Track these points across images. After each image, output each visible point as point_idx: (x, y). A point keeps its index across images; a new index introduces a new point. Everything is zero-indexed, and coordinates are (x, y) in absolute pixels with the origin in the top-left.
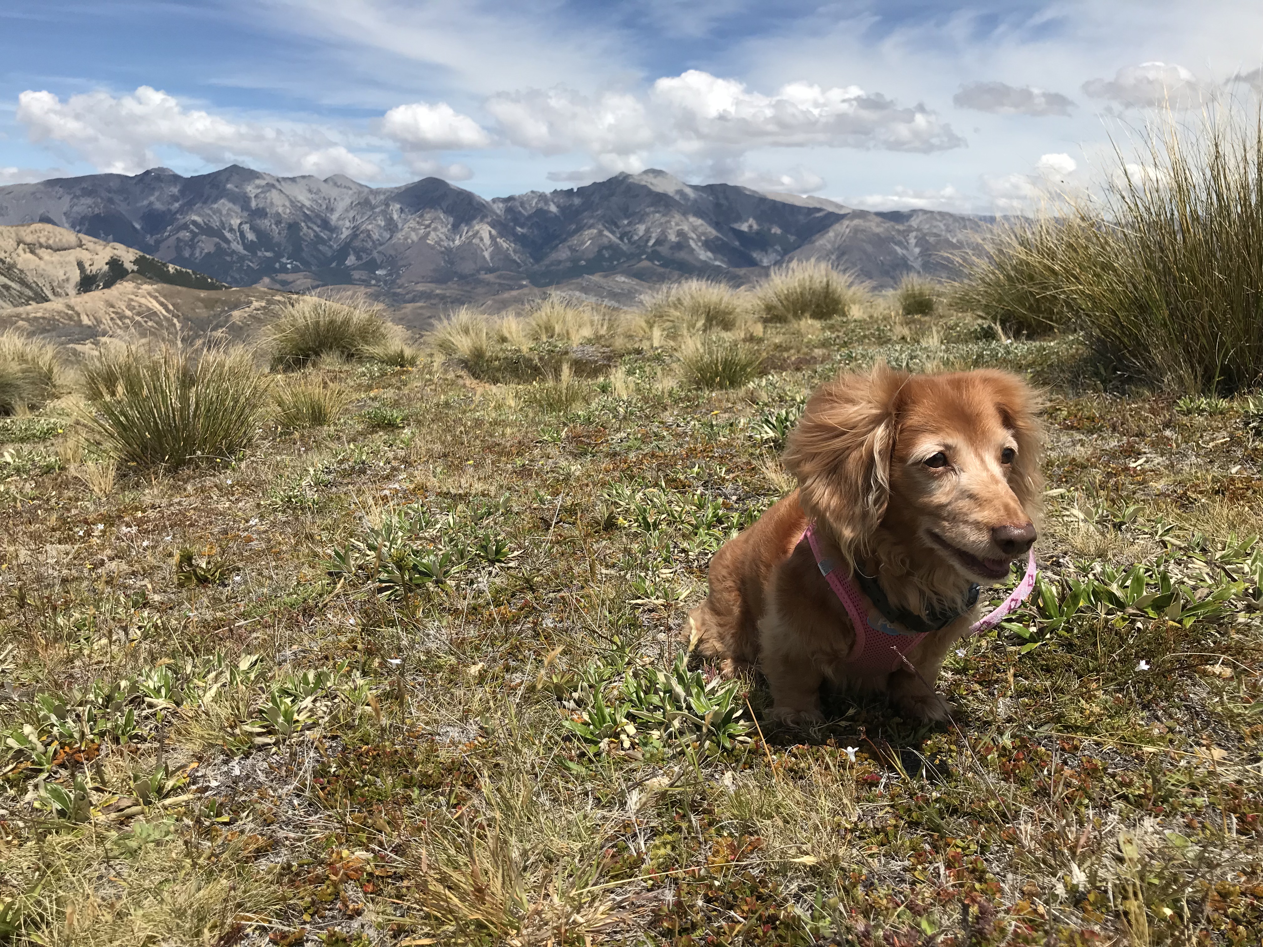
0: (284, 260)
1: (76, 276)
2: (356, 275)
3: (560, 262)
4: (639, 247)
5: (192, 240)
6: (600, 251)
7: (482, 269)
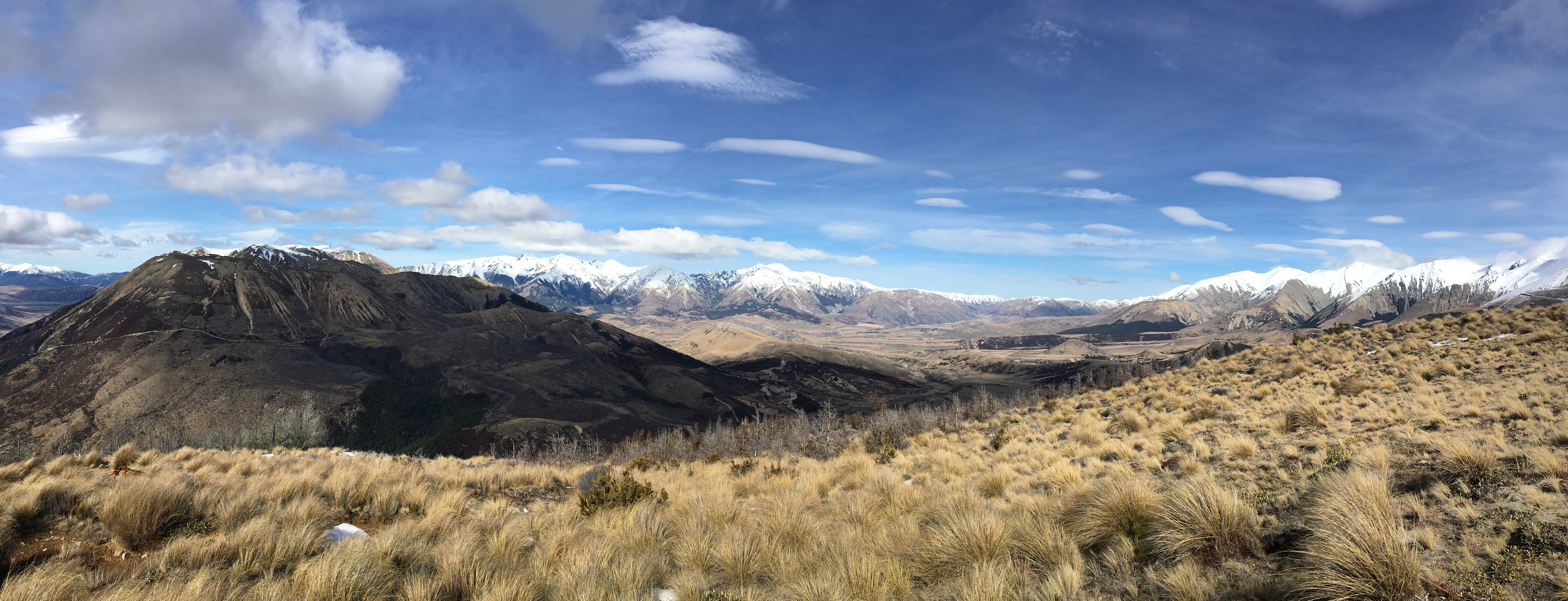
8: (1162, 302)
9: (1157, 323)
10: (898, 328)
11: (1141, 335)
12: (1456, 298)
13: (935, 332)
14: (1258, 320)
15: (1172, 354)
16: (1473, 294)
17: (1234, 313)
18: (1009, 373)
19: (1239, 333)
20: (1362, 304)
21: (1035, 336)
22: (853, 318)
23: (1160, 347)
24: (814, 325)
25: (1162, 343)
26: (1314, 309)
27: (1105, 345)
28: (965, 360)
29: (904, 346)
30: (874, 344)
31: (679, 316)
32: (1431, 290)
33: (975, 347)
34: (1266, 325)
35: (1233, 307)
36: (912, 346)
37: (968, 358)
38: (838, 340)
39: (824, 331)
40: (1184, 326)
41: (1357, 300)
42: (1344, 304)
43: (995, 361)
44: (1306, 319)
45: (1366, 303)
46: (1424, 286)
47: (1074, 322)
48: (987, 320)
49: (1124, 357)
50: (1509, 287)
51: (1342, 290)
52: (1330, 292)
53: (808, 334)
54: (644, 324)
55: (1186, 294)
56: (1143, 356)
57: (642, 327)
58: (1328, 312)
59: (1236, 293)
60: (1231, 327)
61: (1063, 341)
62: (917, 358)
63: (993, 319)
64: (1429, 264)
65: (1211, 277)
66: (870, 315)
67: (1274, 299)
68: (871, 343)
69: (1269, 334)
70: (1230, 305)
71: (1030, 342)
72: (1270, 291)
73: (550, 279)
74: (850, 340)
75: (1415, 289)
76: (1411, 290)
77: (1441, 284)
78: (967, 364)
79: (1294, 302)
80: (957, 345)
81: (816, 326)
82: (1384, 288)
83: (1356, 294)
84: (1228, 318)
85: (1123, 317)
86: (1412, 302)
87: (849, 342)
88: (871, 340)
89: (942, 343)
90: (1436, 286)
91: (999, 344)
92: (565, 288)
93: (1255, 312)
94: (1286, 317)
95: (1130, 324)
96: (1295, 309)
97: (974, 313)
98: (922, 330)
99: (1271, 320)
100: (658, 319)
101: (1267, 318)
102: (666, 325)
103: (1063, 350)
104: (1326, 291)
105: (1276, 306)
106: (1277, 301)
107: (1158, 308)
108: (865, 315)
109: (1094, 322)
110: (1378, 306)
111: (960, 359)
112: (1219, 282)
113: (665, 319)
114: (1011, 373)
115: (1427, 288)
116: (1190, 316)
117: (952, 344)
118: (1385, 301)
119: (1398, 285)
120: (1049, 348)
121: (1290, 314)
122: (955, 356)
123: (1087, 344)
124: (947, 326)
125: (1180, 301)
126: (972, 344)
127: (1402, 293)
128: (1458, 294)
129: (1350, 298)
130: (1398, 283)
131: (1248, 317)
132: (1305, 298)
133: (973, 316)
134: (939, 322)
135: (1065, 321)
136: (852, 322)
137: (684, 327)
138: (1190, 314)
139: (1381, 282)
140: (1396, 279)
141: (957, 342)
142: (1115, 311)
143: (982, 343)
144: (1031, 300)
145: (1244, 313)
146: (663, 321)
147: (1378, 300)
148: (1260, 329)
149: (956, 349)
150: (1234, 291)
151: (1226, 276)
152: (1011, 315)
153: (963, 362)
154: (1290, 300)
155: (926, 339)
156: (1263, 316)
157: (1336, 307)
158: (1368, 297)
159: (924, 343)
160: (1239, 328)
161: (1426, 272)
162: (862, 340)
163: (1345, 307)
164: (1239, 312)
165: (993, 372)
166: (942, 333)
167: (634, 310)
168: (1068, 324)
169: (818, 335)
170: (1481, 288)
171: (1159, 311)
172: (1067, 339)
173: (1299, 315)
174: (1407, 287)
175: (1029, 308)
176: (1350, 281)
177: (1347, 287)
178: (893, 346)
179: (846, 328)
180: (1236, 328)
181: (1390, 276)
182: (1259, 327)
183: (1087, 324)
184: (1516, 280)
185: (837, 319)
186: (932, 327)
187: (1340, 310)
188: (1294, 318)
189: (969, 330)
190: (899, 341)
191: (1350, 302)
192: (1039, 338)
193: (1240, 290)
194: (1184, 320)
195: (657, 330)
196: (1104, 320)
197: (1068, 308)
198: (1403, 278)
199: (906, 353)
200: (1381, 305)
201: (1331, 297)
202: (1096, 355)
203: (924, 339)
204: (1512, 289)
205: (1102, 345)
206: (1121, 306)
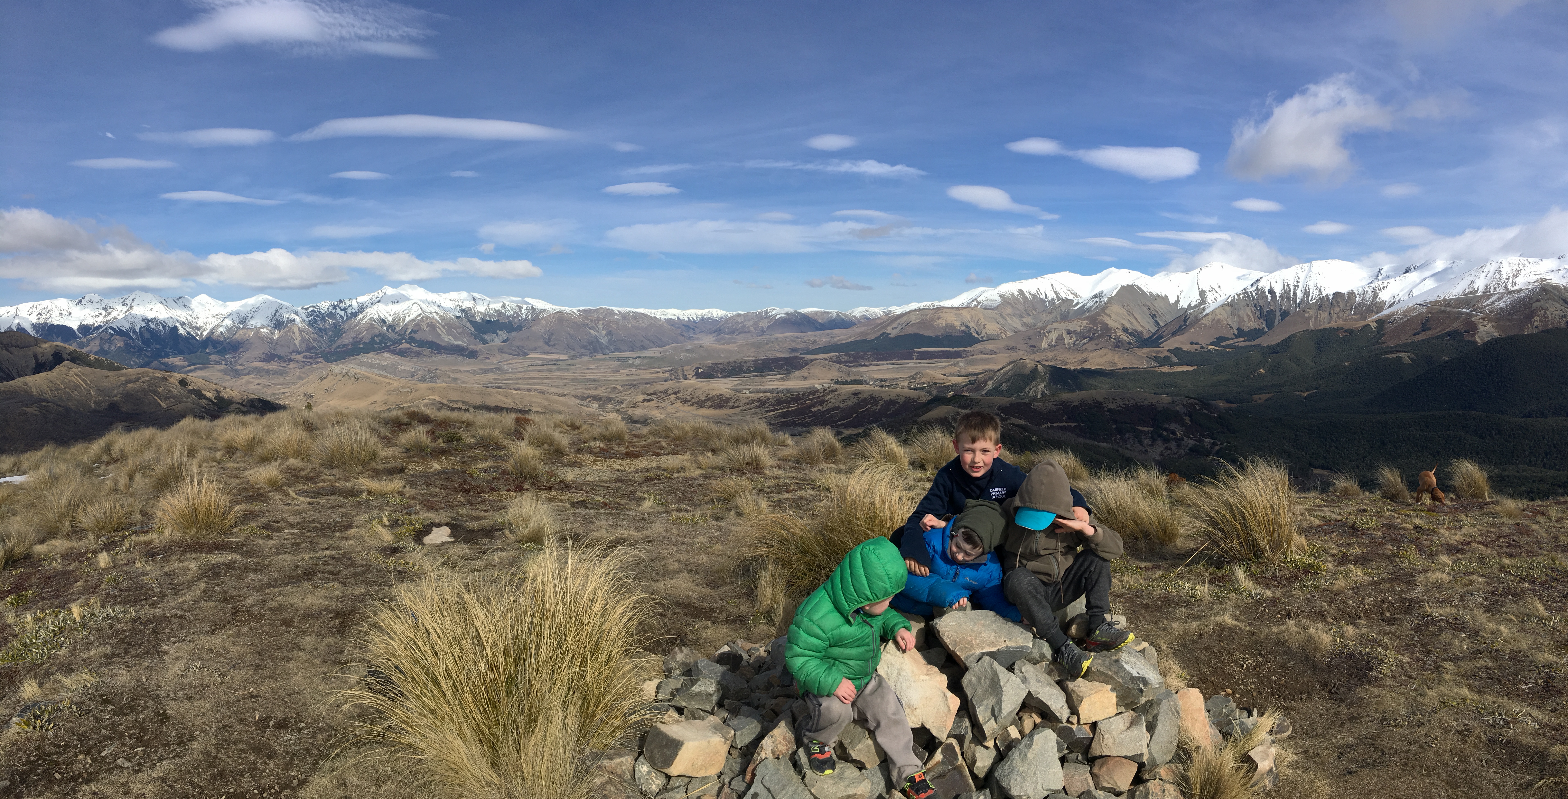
0: (168, 350)
1: (33, 363)
2: (212, 357)
3: (344, 346)
4: (400, 335)
5: (110, 339)
6: (372, 338)
7: (293, 352)
8: (945, 310)
9: (937, 337)
10: (586, 358)
11: (915, 352)
12: (1338, 309)
13: (638, 362)
14: (1081, 335)
15: (959, 376)
16: (1359, 303)
17: (1048, 327)
18: (732, 407)
19: (1055, 352)
20: (1219, 316)
21: (772, 359)
22: (523, 347)
23: (941, 368)
24: (468, 360)
25: (945, 363)
26: (1157, 323)
27: (865, 365)
28: (675, 393)
29: (594, 380)
30: (552, 379)
31: (291, 360)
32: (1308, 299)
33: (690, 376)
34: (1092, 342)
35: (1048, 319)
36: (605, 380)
37: (678, 392)
38: (502, 377)
39: (482, 367)
40: (977, 341)
41: (1213, 312)
42: (1196, 317)
43: (715, 393)
44: (1146, 335)
45: (1225, 315)
46: (1300, 294)
47: (823, 338)
48: (708, 341)
49: (886, 380)
50: (1403, 296)
51: (1195, 299)
52: (1178, 301)
53: (460, 372)
54: (248, 374)
55: (980, 299)
56: (915, 379)
57: (246, 377)
58: (1175, 328)
59: (1053, 301)
60: (1044, 344)
61: (807, 363)
62: (612, 396)
63: (716, 340)
64: (1306, 265)
65: (1020, 279)
66: (547, 343)
67: (1103, 309)
68: (547, 378)
69: (1094, 354)
70: (1045, 317)
71: (765, 367)
72: (1097, 299)
73: (126, 326)
74: (519, 376)
75: (1288, 298)
76: (1282, 300)
77: (1320, 291)
78: (678, 398)
79: (1130, 313)
80: (666, 375)
81: (472, 360)
82: (1249, 296)
83: (1212, 304)
84: (1041, 333)
85: (889, 330)
86: (1285, 314)
87: (518, 379)
88: (548, 374)
89: (646, 374)
90: (1314, 294)
91: (722, 371)
92: (147, 335)
93: (1078, 326)
94: (1120, 333)
95: (898, 338)
96: (1131, 324)
97: (691, 333)
98: (618, 359)
99: (1099, 336)
100: (266, 366)
101: (1094, 334)
102: (275, 373)
103: (806, 374)
104: (1172, 300)
105: (1107, 318)
106: (1107, 311)
107: (939, 318)
108: (541, 343)
109: (850, 337)
110: (1241, 320)
111: (669, 392)
112: (1030, 286)
113: (274, 366)
114: (736, 407)
115: (1303, 297)
116: (985, 328)
117: (660, 375)
118: (1250, 313)
119: (1267, 293)
120: (788, 373)
121: (1125, 330)
122: (662, 390)
123: (837, 365)
124: (654, 352)
125: (972, 308)
126: (686, 373)
127: (1272, 303)
128: (1341, 304)
129: (1204, 309)
130: (1266, 291)
131: (1069, 332)
132: (1145, 309)
133: (690, 338)
134: (643, 348)
135: (812, 338)
136: (522, 353)
137: (298, 374)
138: (984, 325)
139: (1246, 289)
140: (1265, 284)
141: (667, 371)
142: (879, 321)
143: (700, 371)
144: (766, 312)
145: (1063, 327)
146: (271, 368)
147: (1242, 312)
148: (1084, 347)
149: (665, 381)
150: (1049, 299)
151: (1040, 279)
152: (740, 333)
153: (673, 396)
154: (1125, 313)
155: (626, 371)
156: (1089, 331)
157: (1185, 321)
158: (1228, 308)
159: (623, 375)
160: (1055, 346)
161: (1302, 276)
162: (533, 375)
163: (1197, 320)
164: (1055, 325)
165: (711, 406)
166: (645, 361)
167: (235, 357)
168: (815, 341)
169: (475, 373)
170: (1369, 296)
171: (940, 321)
172: (812, 360)
173: (1136, 331)
174: (1278, 295)
175: (764, 324)
176: (1205, 287)
177: (1200, 295)
178: (581, 381)
179: (514, 361)
180: (1051, 346)
181: (1258, 281)
182: (1084, 344)
183: (840, 340)
184: (1411, 286)
185: (501, 350)
186: (634, 354)
187: (1190, 324)
188: (1130, 334)
189: (682, 356)
190: (589, 375)
191: (1204, 314)
192: (776, 360)
193: (1057, 297)
194: (977, 333)
195: (264, 381)
196: (862, 333)
197: (815, 321)
198: (1273, 284)
199: (596, 389)
200: (1246, 318)
201: (1179, 307)
202: (849, 379)
203: (622, 371)
204: (1406, 298)
205: (861, 366)
206: (887, 314)
